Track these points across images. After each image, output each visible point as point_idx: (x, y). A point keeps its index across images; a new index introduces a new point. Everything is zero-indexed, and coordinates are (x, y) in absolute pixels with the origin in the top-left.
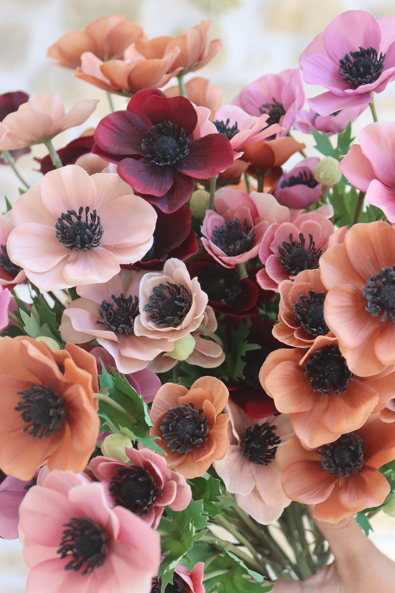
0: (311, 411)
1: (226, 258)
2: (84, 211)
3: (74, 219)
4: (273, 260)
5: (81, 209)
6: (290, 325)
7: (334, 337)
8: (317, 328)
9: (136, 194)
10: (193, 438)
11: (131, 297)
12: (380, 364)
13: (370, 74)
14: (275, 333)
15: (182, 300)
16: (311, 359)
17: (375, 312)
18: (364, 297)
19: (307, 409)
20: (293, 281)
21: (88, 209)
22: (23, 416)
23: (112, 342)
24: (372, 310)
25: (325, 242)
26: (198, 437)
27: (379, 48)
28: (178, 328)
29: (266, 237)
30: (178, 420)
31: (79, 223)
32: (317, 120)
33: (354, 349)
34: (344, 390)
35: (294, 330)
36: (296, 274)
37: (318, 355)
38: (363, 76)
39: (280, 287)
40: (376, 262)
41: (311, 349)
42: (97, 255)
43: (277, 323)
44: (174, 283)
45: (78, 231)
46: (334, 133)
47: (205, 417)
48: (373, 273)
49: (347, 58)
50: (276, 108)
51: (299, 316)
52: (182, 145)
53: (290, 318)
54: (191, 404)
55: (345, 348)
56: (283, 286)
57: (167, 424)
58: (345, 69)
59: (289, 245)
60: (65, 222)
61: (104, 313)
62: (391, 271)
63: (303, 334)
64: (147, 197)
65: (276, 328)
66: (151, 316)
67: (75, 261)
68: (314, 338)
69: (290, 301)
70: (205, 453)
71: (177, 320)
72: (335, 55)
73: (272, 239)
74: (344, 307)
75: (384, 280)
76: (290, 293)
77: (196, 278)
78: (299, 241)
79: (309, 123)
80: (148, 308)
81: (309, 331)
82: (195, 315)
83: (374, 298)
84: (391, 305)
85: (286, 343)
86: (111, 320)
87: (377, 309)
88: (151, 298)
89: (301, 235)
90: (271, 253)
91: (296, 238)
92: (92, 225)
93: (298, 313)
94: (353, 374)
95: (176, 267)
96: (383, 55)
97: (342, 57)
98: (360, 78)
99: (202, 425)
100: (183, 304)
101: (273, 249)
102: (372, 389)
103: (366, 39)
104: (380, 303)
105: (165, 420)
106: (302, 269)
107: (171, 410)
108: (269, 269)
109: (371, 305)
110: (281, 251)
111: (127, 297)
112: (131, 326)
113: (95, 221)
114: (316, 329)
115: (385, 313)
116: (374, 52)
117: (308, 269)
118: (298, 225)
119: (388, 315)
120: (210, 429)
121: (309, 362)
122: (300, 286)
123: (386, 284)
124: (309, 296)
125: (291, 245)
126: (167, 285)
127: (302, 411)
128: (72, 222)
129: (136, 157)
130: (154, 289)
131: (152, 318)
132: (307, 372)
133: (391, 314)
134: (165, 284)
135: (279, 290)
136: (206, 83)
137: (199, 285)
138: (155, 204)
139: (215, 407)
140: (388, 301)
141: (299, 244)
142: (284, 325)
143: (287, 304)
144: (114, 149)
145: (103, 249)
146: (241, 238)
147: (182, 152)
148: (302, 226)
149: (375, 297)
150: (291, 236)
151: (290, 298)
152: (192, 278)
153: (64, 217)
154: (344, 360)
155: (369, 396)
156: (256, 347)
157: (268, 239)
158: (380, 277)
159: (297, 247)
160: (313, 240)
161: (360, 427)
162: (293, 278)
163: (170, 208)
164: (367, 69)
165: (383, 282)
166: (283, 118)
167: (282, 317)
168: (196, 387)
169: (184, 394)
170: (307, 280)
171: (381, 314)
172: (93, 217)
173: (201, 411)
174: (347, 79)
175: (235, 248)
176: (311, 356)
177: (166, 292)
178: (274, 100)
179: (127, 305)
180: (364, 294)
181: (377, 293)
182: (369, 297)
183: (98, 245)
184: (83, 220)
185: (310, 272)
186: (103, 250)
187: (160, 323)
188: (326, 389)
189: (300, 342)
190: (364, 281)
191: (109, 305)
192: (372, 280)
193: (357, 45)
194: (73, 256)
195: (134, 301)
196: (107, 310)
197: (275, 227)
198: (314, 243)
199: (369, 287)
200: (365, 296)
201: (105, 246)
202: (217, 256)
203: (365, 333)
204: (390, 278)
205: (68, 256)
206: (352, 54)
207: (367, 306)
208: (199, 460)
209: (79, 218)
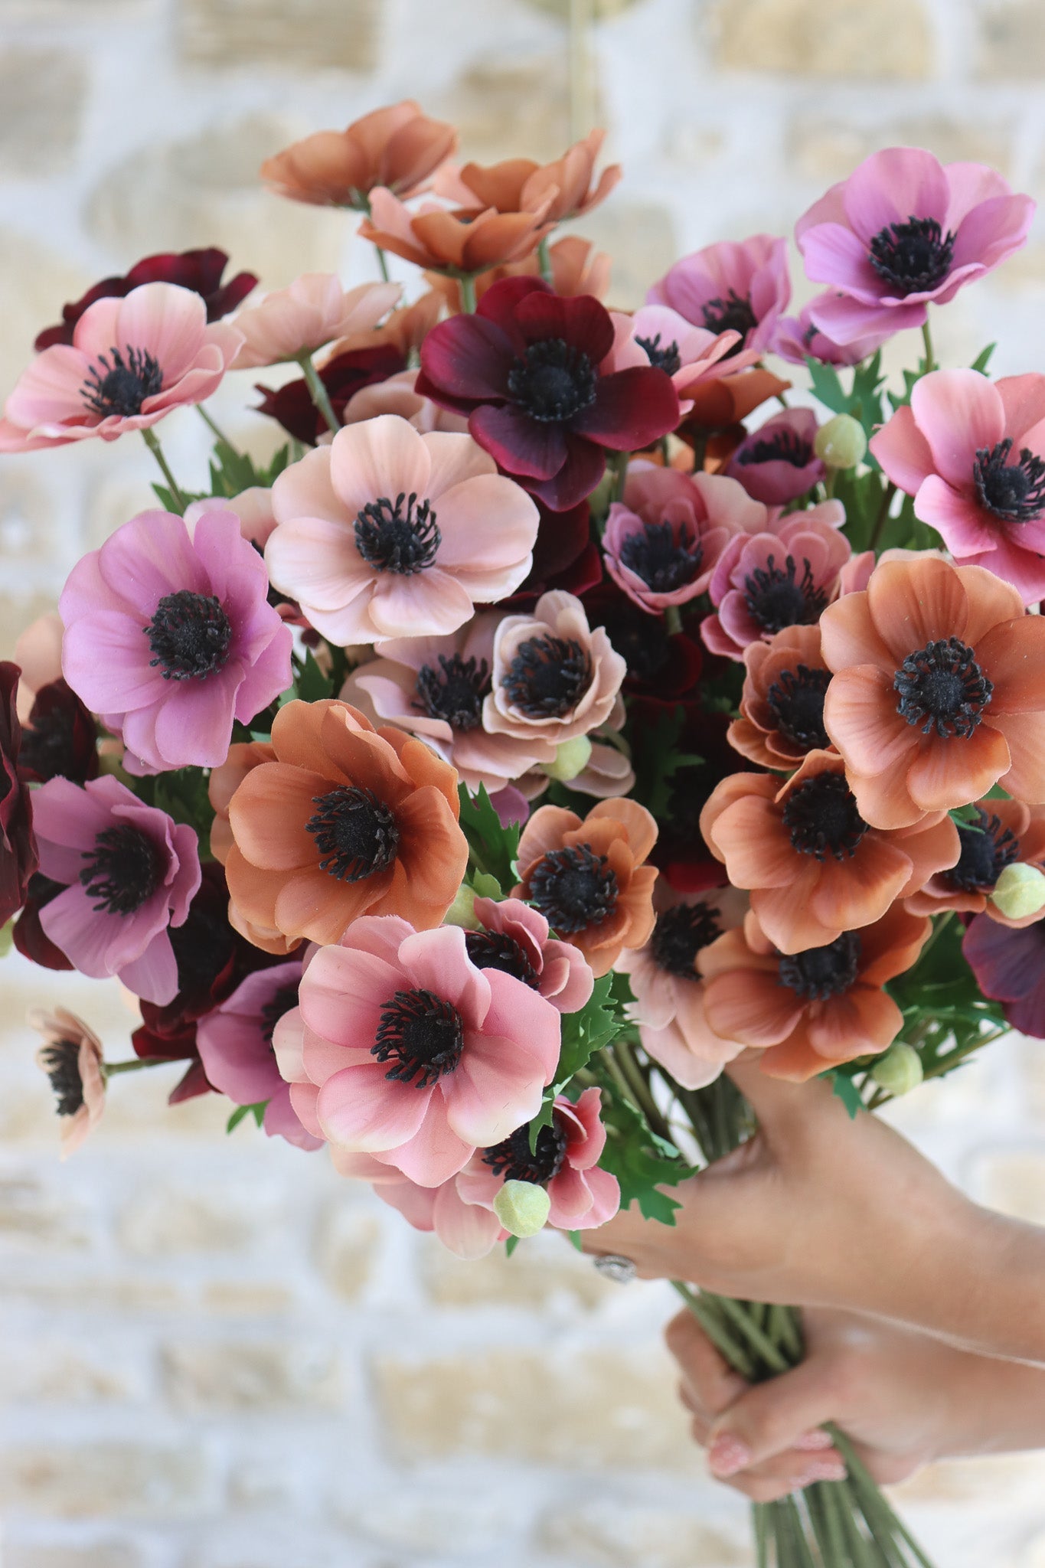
0: (790, 888)
1: (651, 596)
2: (406, 503)
3: (387, 514)
4: (734, 601)
5: (401, 498)
6: (761, 724)
7: (837, 752)
8: (807, 733)
9: (502, 472)
10: (588, 908)
11: (473, 661)
12: (915, 809)
13: (927, 270)
14: (731, 738)
15: (574, 669)
16: (794, 795)
17: (913, 716)
18: (895, 689)
19: (784, 884)
20: (768, 643)
21: (413, 497)
22: (320, 840)
23: (442, 742)
24: (908, 713)
25: (832, 574)
26: (598, 906)
27: (943, 220)
28: (567, 721)
29: (725, 558)
30: (561, 875)
31: (398, 524)
32: (815, 340)
33: (872, 781)
34: (850, 853)
35: (765, 735)
36: (774, 632)
37: (807, 787)
38: (915, 271)
39: (746, 653)
40: (919, 627)
41: (797, 776)
42: (428, 583)
43: (737, 719)
44: (556, 637)
45: (396, 537)
46: (846, 365)
47: (613, 872)
48: (914, 646)
49: (885, 234)
50: (736, 311)
51: (776, 710)
52: (582, 385)
53: (760, 711)
54: (587, 847)
55: (856, 777)
56: (752, 653)
57: (541, 881)
58: (881, 256)
59: (765, 575)
60: (370, 519)
61: (426, 689)
62: (945, 646)
63: (781, 743)
64: (522, 481)
65: (735, 727)
66: (514, 696)
67: (387, 592)
68: (805, 752)
69: (763, 682)
70: (607, 936)
71: (563, 704)
72: (862, 227)
73: (736, 561)
74: (859, 704)
75: (932, 661)
76: (763, 667)
77: (602, 630)
78: (784, 569)
79: (798, 343)
80: (510, 681)
81: (792, 737)
82: (598, 696)
83: (912, 693)
84: (941, 707)
85: (751, 756)
86: (437, 701)
87: (917, 711)
88: (515, 663)
89: (790, 561)
90: (731, 586)
91: (781, 565)
92: (419, 526)
93: (776, 703)
94: (869, 826)
95: (561, 608)
96: (952, 235)
97: (876, 233)
98: (908, 277)
99: (607, 884)
100: (577, 677)
101: (737, 581)
102: (902, 854)
103: (921, 200)
104: (923, 704)
105: (537, 873)
106: (786, 623)
107: (550, 855)
108: (726, 618)
109: (906, 705)
110: (749, 584)
111: (466, 659)
112: (477, 714)
113: (425, 519)
114: (805, 733)
115: (931, 720)
116: (937, 228)
117: (797, 623)
118: (785, 539)
119: (935, 723)
120: (620, 893)
121: (791, 800)
122: (782, 655)
123: (935, 668)
124: (796, 675)
125: (770, 576)
126: (545, 639)
127: (775, 886)
128: (382, 519)
129: (498, 404)
130: (521, 647)
131: (516, 698)
132: (787, 818)
133: (940, 723)
134: (540, 638)
135: (745, 658)
136: (585, 247)
137: (607, 641)
138: (535, 492)
139: (634, 851)
140: (936, 700)
141: (784, 575)
142: (748, 723)
143: (757, 687)
144: (457, 386)
145: (438, 571)
146: (677, 558)
147: (584, 397)
148: (792, 541)
149: (914, 689)
150: (771, 559)
151: (763, 675)
152: (592, 627)
153: (368, 510)
154: (852, 798)
155: (896, 865)
156: (695, 760)
157: (729, 560)
158: (925, 656)
159: (779, 580)
160: (812, 571)
161: (877, 920)
162: (770, 638)
163: (561, 501)
164: (922, 258)
165: (930, 666)
166: (753, 335)
167: (747, 709)
168: (599, 816)
169: (575, 827)
170: (796, 644)
171: (923, 721)
172: (423, 512)
173: (604, 859)
174: (885, 276)
175: (666, 577)
176: (795, 790)
177: (541, 654)
178: (732, 293)
179: (464, 674)
180: (895, 684)
181: (920, 682)
182: (903, 690)
183: (432, 564)
184: (404, 516)
185: (802, 630)
186: (438, 575)
187: (532, 710)
188: (819, 849)
189: (775, 759)
190: (897, 662)
191: (433, 674)
192: (911, 659)
193: (905, 211)
194: (382, 582)
195: (478, 669)
196: (430, 684)
197: (743, 541)
198: (811, 577)
199: (905, 672)
200: (897, 688)
201: (444, 568)
202: (634, 590)
203: (892, 754)
204: (943, 658)
205: (374, 582)
206: (894, 227)
207: (900, 706)
208: (599, 946)
209: (396, 514)
